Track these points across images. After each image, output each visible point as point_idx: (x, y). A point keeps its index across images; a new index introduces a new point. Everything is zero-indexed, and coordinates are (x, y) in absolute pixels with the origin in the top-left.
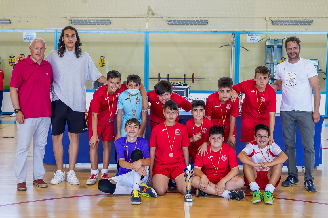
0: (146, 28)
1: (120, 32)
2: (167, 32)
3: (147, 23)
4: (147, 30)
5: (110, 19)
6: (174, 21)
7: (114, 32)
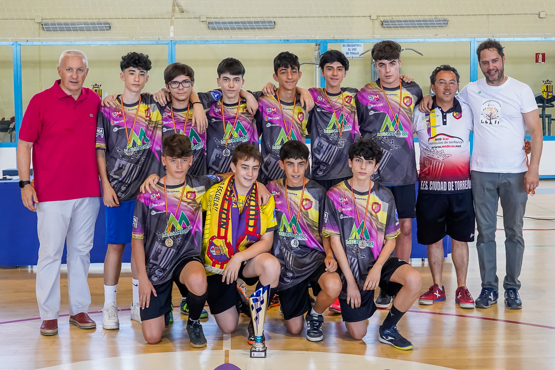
0: (171, 36)
1: (125, 43)
2: (206, 42)
3: (172, 27)
4: (171, 39)
5: (109, 21)
6: (216, 23)
7: (115, 43)
